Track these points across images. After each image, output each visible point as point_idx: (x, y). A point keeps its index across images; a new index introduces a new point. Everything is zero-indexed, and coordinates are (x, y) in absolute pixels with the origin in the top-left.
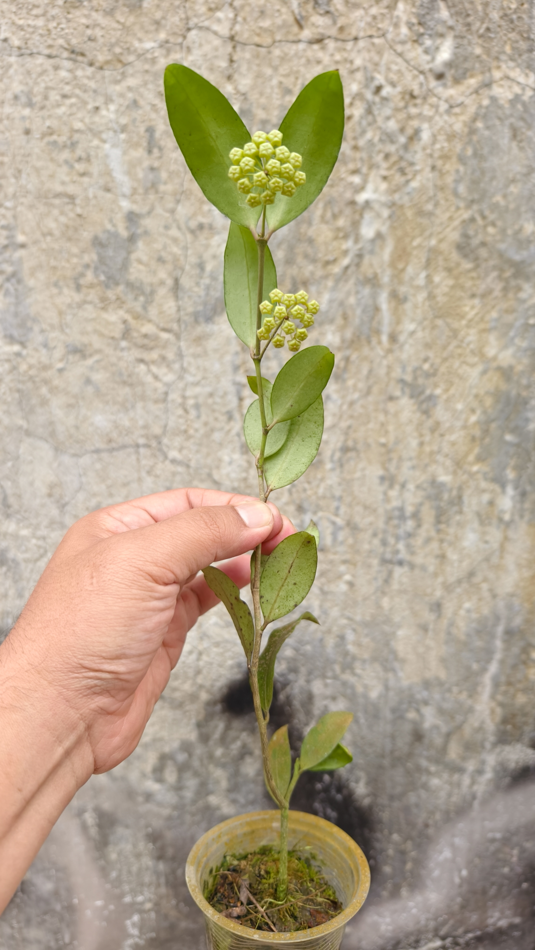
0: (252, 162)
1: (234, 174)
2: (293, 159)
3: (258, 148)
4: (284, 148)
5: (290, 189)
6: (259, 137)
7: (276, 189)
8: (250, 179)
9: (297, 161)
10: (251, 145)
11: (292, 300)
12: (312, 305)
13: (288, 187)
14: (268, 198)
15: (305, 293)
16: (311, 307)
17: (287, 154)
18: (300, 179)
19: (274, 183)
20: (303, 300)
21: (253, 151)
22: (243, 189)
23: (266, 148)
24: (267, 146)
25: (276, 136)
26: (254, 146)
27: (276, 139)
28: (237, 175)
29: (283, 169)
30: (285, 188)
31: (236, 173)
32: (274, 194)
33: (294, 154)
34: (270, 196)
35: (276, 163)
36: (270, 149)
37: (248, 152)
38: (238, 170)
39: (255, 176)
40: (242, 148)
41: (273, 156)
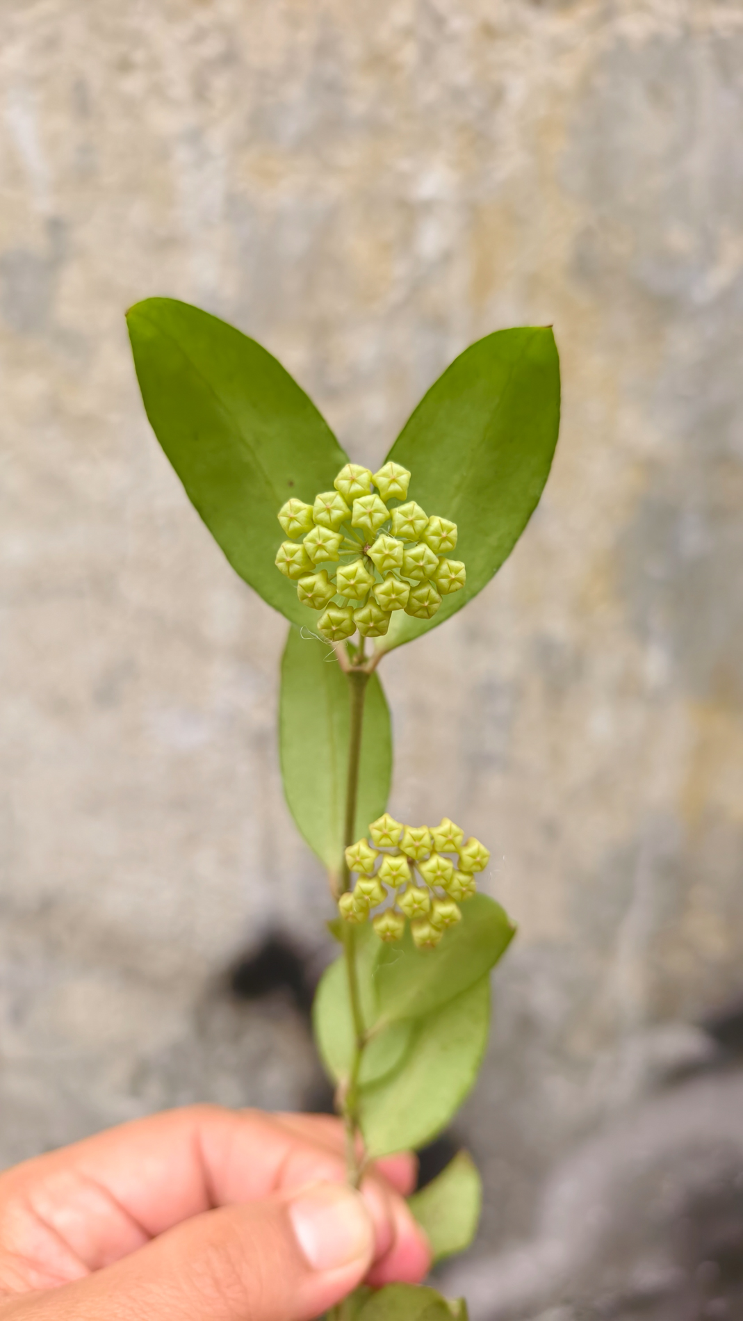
0: (333, 539)
1: (289, 564)
2: (436, 534)
3: (350, 506)
4: (412, 507)
5: (426, 604)
6: (353, 480)
7: (391, 606)
8: (330, 579)
9: (444, 539)
10: (332, 500)
11: (423, 846)
12: (473, 856)
13: (420, 600)
14: (372, 625)
15: (455, 827)
16: (467, 860)
17: (420, 523)
18: (452, 581)
19: (386, 593)
20: (451, 847)
21: (337, 514)
22: (312, 599)
23: (368, 508)
24: (372, 504)
25: (394, 481)
26: (339, 501)
27: (395, 487)
28: (295, 568)
29: (410, 560)
30: (415, 602)
31: (293, 562)
32: (388, 614)
33: (437, 521)
34: (377, 621)
35: (392, 547)
36: (377, 511)
37: (323, 516)
38: (299, 556)
39: (342, 571)
40: (310, 500)
41: (387, 526)
